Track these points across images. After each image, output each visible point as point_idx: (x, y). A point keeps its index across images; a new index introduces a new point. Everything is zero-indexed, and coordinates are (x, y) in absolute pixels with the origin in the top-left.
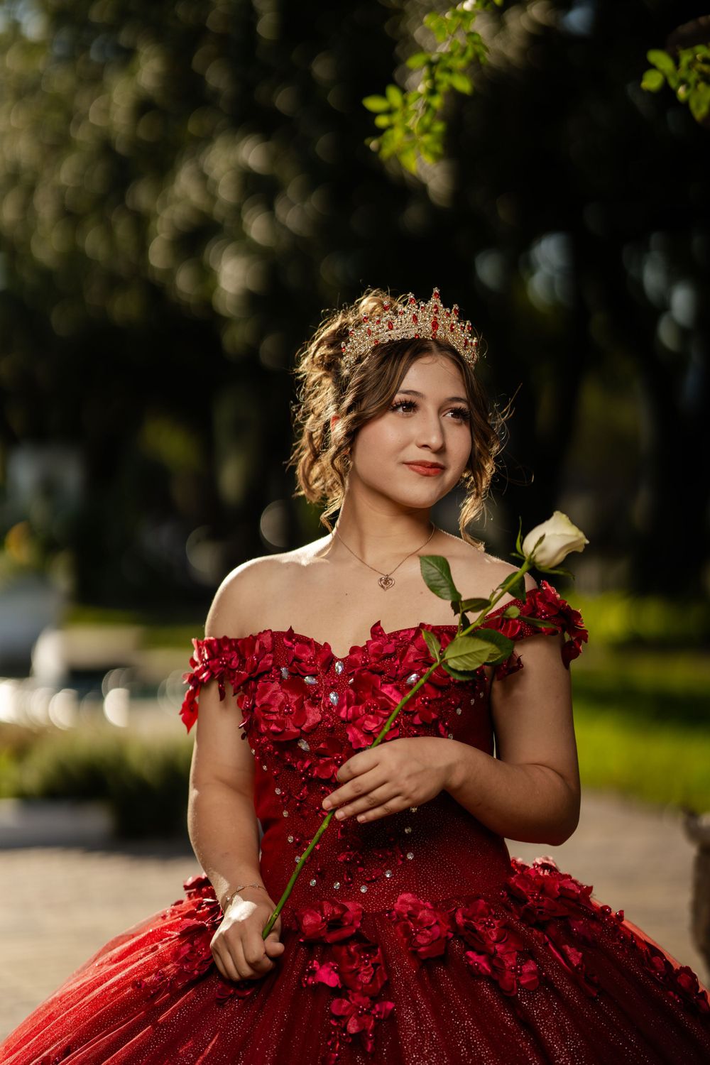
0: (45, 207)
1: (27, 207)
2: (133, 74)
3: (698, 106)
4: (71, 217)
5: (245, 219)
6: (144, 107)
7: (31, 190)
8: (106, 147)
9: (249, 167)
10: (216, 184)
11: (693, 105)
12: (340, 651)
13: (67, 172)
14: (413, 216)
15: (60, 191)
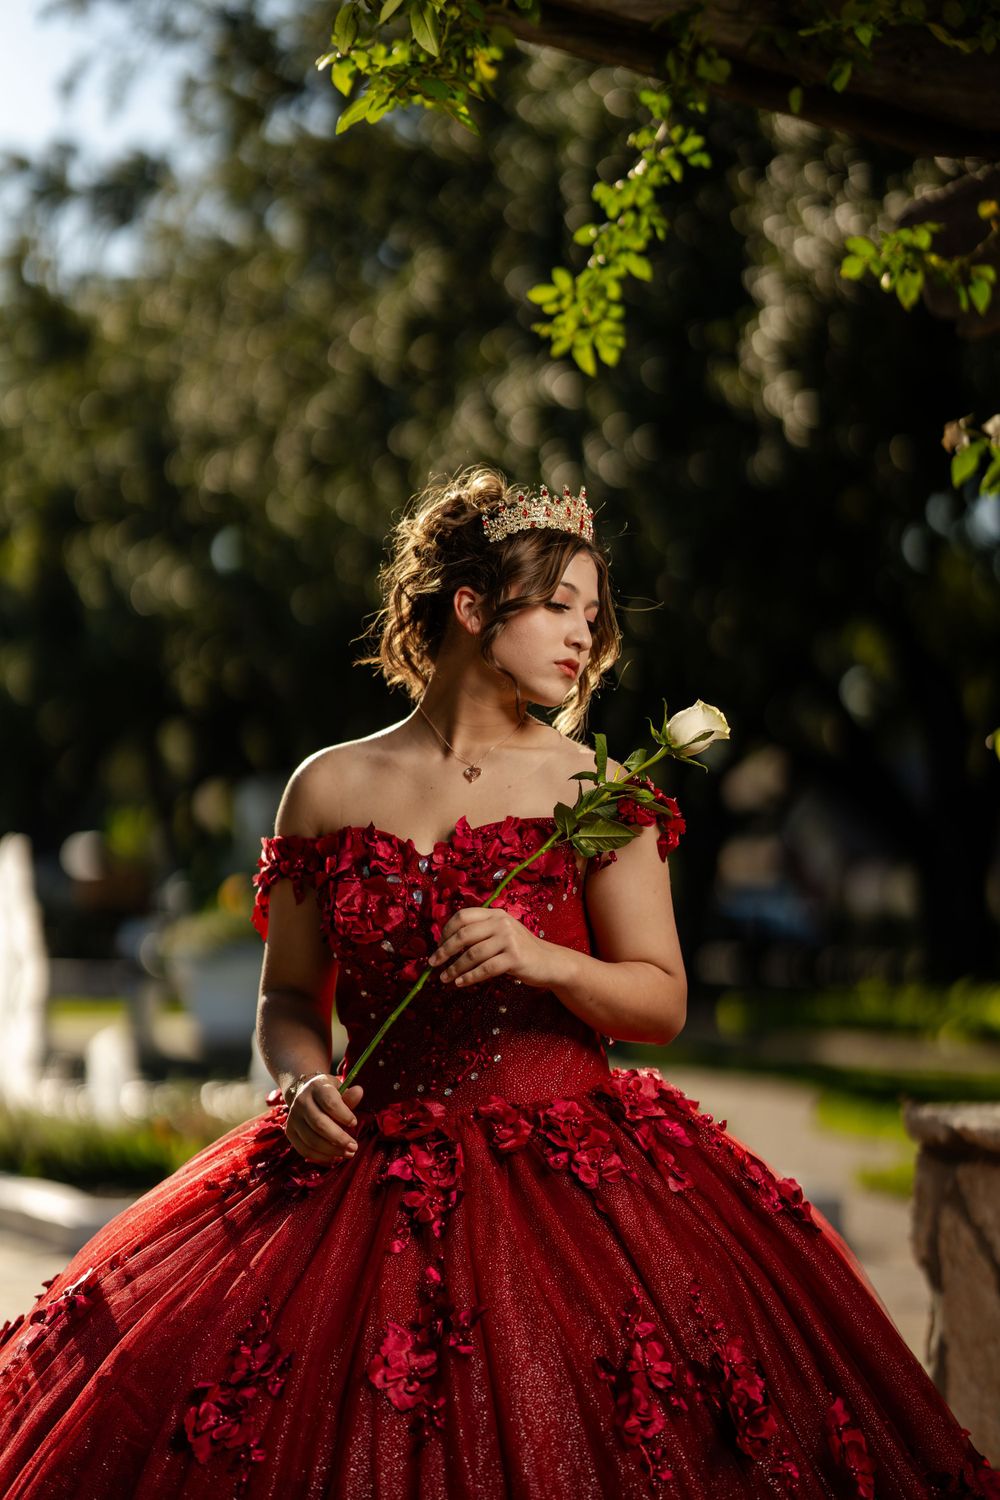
0: (288, 459)
1: (265, 460)
2: (404, 284)
3: (906, 292)
4: (319, 469)
5: (545, 465)
6: (415, 326)
7: (270, 438)
8: (368, 381)
9: (553, 400)
10: (507, 420)
11: (900, 291)
12: (424, 848)
13: (314, 413)
14: (764, 463)
15: (307, 436)
